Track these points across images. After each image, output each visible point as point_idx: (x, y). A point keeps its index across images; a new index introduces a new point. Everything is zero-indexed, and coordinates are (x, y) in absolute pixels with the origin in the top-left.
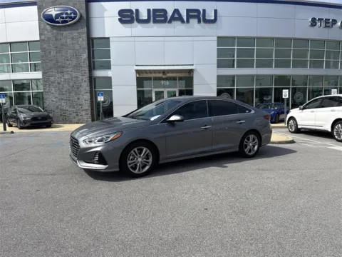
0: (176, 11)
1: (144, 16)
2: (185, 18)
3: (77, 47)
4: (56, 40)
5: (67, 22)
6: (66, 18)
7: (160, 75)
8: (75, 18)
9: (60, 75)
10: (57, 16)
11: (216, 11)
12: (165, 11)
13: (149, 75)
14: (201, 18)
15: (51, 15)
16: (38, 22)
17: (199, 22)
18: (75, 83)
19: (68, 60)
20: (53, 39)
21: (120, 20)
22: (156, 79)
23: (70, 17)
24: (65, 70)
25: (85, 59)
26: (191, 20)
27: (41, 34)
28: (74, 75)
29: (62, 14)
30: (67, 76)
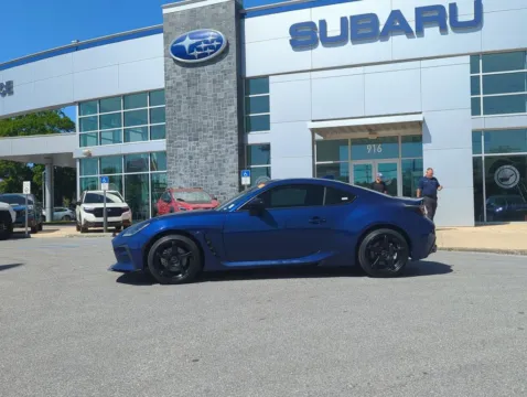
0: (396, 15)
1: (334, 30)
2: (413, 25)
3: (221, 95)
4: (189, 85)
5: (206, 55)
7: (365, 135)
9: (192, 144)
10: (192, 47)
11: (479, 4)
12: (373, 18)
13: (342, 136)
14: (448, 21)
15: (183, 47)
16: (163, 59)
17: (443, 30)
18: (216, 156)
19: (205, 118)
20: (185, 84)
21: (292, 42)
22: (356, 142)
23: (212, 47)
24: (201, 134)
25: (232, 116)
27: (167, 78)
28: (215, 142)
30: (203, 146)
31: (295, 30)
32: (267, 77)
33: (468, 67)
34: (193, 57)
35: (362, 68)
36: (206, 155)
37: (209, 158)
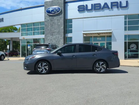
0: (106, 4)
1: (90, 7)
3: (59, 24)
4: (51, 21)
6: (56, 11)
7: (97, 35)
8: (59, 11)
9: (51, 36)
10: (52, 11)
12: (100, 4)
13: (91, 35)
14: (119, 6)
15: (50, 11)
16: (44, 13)
17: (118, 8)
18: (58, 40)
19: (55, 29)
20: (50, 20)
21: (79, 10)
22: (94, 37)
23: (57, 11)
24: (54, 34)
25: (62, 29)
27: (45, 19)
28: (57, 36)
29: (54, 10)
30: (54, 37)
31: (79, 7)
32: (72, 19)
33: (124, 18)
34: (52, 13)
36: (55, 39)
37: (56, 40)
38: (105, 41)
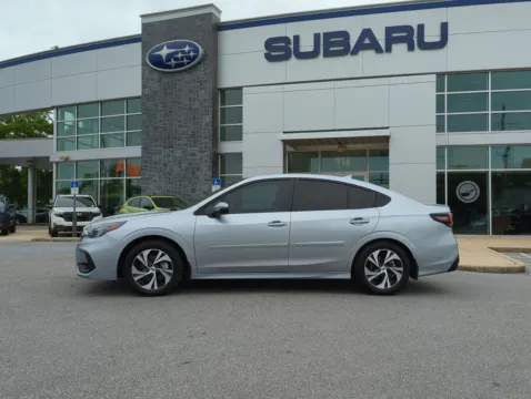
0: (367, 33)
1: (307, 45)
2: (382, 44)
4: (166, 94)
5: (183, 65)
6: (182, 59)
7: (335, 148)
8: (195, 57)
9: (167, 151)
10: (169, 56)
11: (444, 27)
12: (345, 35)
13: (313, 148)
15: (160, 56)
16: (140, 68)
17: (411, 48)
18: (190, 164)
19: (180, 126)
20: (162, 92)
24: (175, 142)
25: (207, 125)
26: (395, 47)
27: (144, 87)
28: (189, 150)
29: (177, 53)
30: (178, 153)
31: (270, 44)
32: (240, 88)
33: (434, 85)
34: (170, 67)
35: (332, 83)
36: (180, 163)
37: (184, 166)
38: (366, 170)
